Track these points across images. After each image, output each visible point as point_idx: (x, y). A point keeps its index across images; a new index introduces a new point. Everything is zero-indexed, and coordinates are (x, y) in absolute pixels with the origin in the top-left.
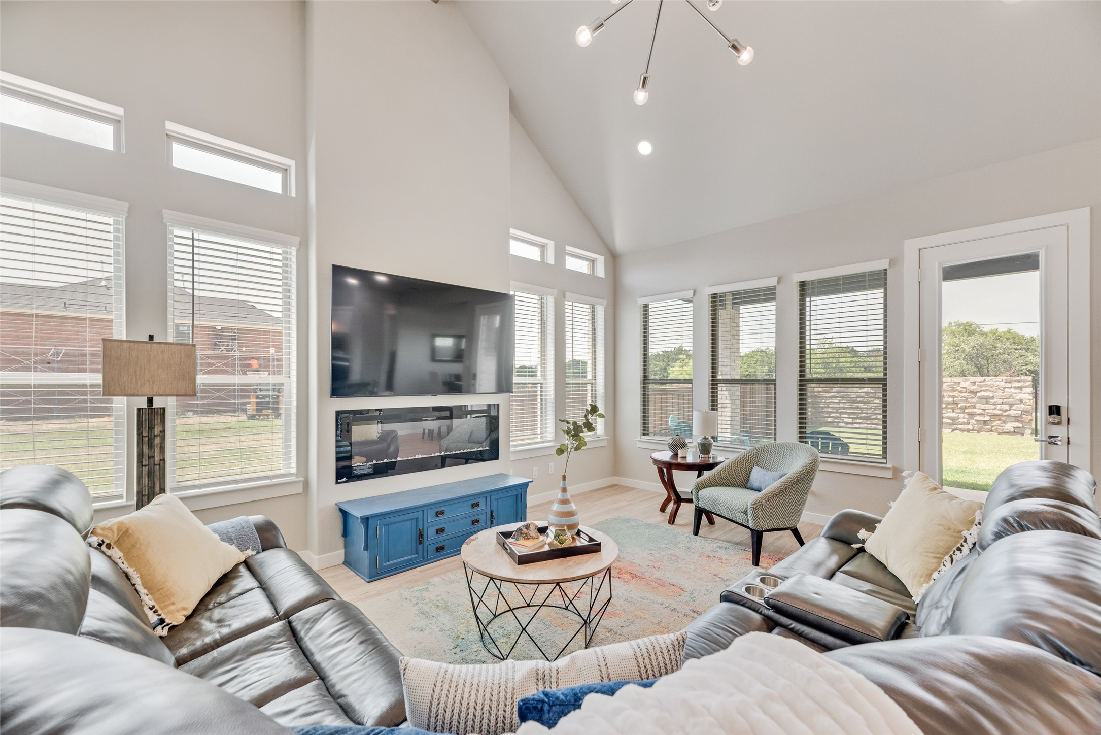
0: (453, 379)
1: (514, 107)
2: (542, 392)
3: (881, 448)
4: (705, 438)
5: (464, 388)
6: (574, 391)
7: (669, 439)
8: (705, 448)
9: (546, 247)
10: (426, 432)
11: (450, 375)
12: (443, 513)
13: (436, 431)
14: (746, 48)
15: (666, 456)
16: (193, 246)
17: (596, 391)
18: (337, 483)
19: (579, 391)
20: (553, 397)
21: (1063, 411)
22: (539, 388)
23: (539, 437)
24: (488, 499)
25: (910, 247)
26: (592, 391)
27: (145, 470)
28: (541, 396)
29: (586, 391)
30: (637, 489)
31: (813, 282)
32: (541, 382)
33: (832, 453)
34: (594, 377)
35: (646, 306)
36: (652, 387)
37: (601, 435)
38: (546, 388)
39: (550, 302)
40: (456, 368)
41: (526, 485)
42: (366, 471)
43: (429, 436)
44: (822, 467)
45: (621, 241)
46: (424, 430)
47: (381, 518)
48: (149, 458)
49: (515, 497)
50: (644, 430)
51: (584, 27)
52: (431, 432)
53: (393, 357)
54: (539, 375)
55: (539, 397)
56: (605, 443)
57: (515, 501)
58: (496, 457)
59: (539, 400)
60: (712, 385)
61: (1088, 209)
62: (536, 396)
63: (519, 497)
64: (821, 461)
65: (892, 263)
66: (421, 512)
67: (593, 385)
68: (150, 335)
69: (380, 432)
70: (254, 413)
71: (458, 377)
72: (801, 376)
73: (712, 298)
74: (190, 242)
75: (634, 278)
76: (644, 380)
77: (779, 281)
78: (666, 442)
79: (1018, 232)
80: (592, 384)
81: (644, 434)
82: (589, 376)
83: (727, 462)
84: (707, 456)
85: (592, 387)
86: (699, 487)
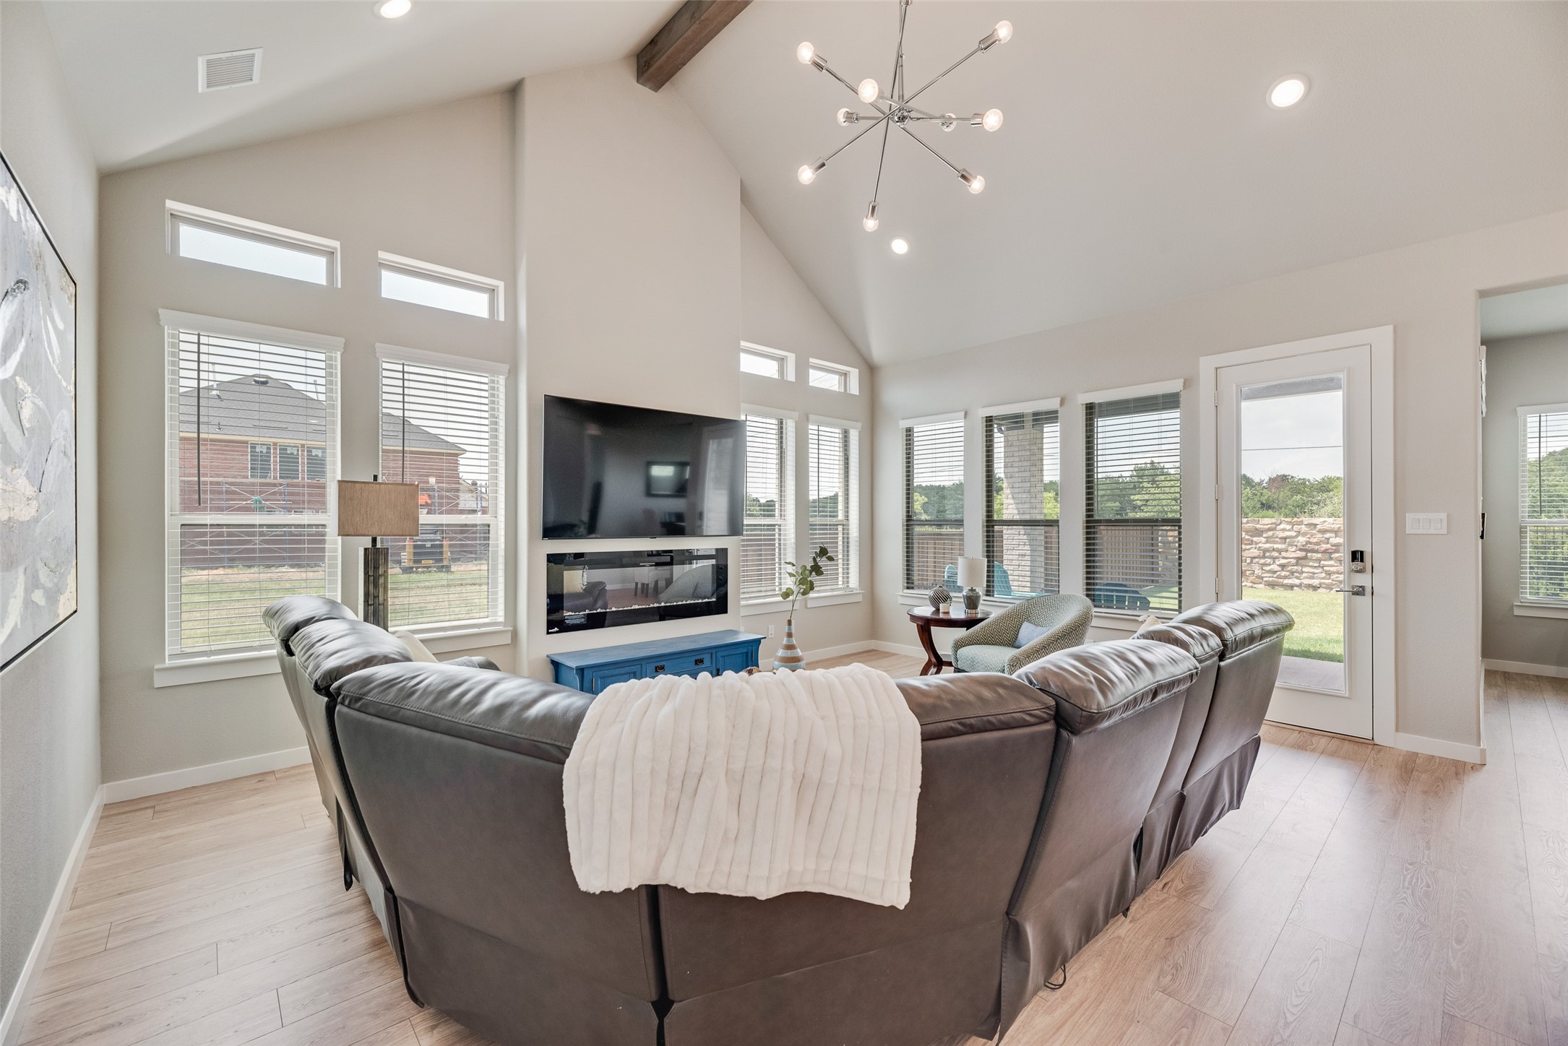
0: (673, 519)
1: (746, 198)
2: (780, 535)
3: (1177, 602)
4: (972, 590)
5: (687, 530)
6: (820, 534)
7: (930, 593)
8: (972, 602)
9: (785, 361)
10: (639, 586)
11: (670, 514)
12: (663, 668)
13: (652, 586)
14: (976, 178)
15: (926, 611)
16: (403, 379)
17: (848, 534)
18: (548, 633)
19: (826, 534)
20: (793, 541)
21: (1367, 558)
22: (777, 530)
23: (777, 589)
24: (714, 656)
25: (1206, 365)
26: (843, 534)
27: (371, 608)
28: (780, 540)
29: (837, 534)
30: (898, 654)
31: (1100, 404)
32: (779, 523)
33: (1117, 608)
34: (847, 517)
35: (909, 431)
36: (917, 529)
37: (854, 589)
38: (785, 530)
39: (790, 427)
40: (677, 505)
41: (758, 641)
42: (578, 622)
43: (642, 592)
44: (1095, 622)
45: (879, 350)
46: (637, 584)
47: (596, 669)
48: (374, 597)
49: (745, 655)
50: (908, 583)
51: (805, 167)
52: (645, 587)
53: (598, 491)
54: (777, 515)
55: (777, 541)
56: (859, 599)
57: (745, 659)
58: (725, 611)
59: (777, 545)
60: (987, 526)
61: (1390, 328)
62: (774, 540)
63: (750, 654)
64: (1095, 616)
65: (1186, 384)
66: (639, 666)
67: (846, 527)
68: (374, 475)
69: (585, 583)
70: (411, 564)
71: (680, 517)
72: (1088, 516)
73: (987, 421)
74: (400, 375)
75: (896, 395)
76: (908, 521)
77: (1062, 403)
78: (927, 597)
79: (1320, 352)
80: (843, 525)
81: (908, 588)
82: (841, 516)
83: (992, 617)
84: (974, 611)
85: (843, 529)
86: (958, 645)
